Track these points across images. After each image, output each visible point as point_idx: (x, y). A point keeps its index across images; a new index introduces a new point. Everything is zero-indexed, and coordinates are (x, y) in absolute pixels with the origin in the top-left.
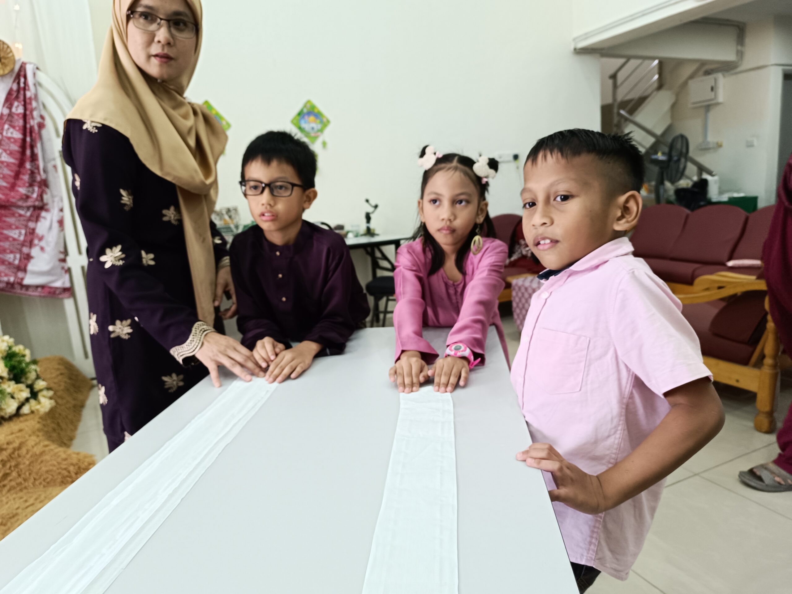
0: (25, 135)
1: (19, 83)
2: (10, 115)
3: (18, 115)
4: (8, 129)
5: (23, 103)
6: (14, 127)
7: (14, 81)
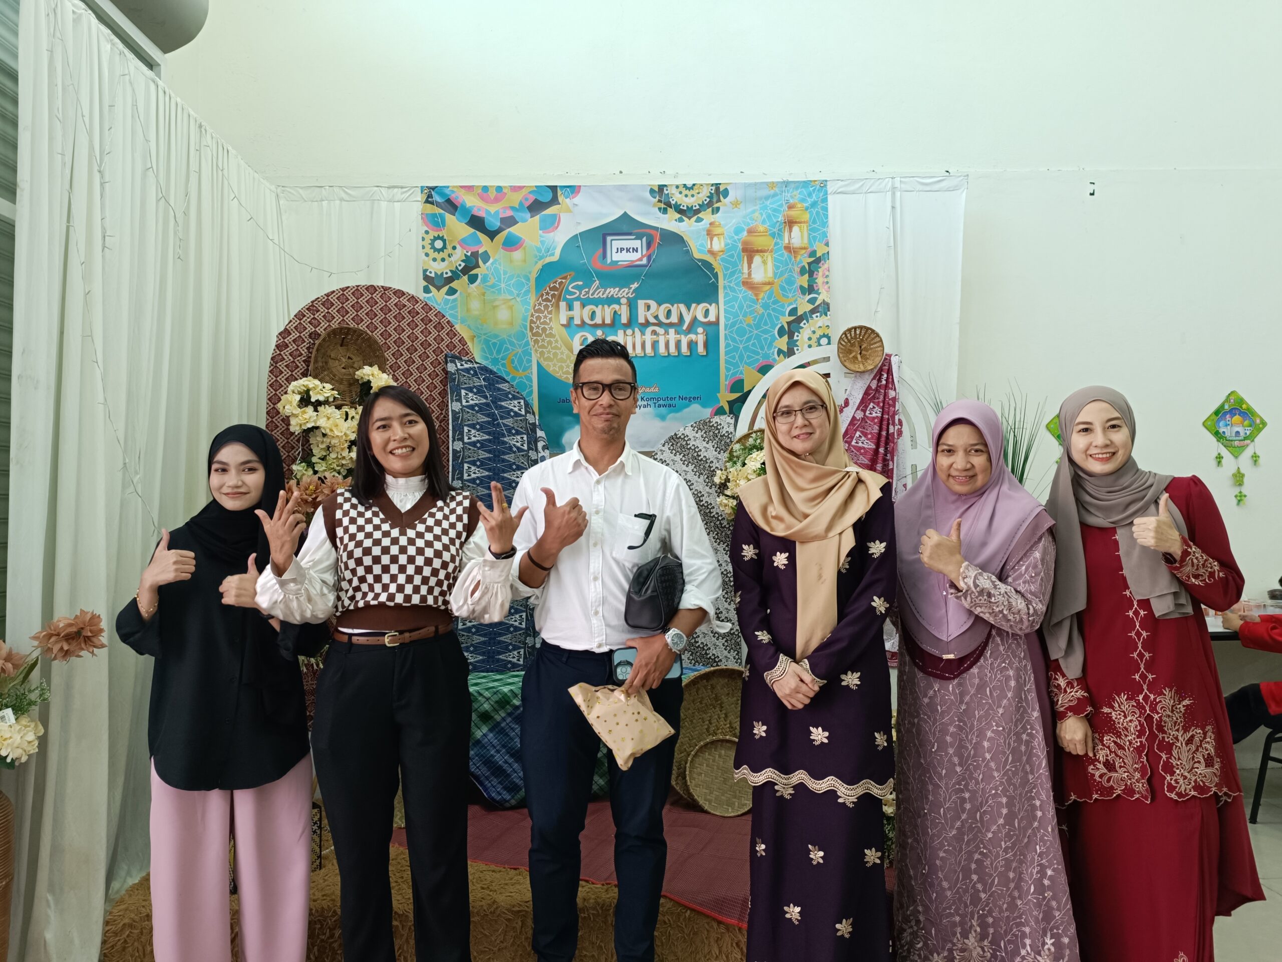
0: (878, 445)
1: (879, 380)
2: (863, 419)
3: (874, 418)
4: (860, 436)
5: (881, 404)
6: (865, 435)
7: (874, 378)
